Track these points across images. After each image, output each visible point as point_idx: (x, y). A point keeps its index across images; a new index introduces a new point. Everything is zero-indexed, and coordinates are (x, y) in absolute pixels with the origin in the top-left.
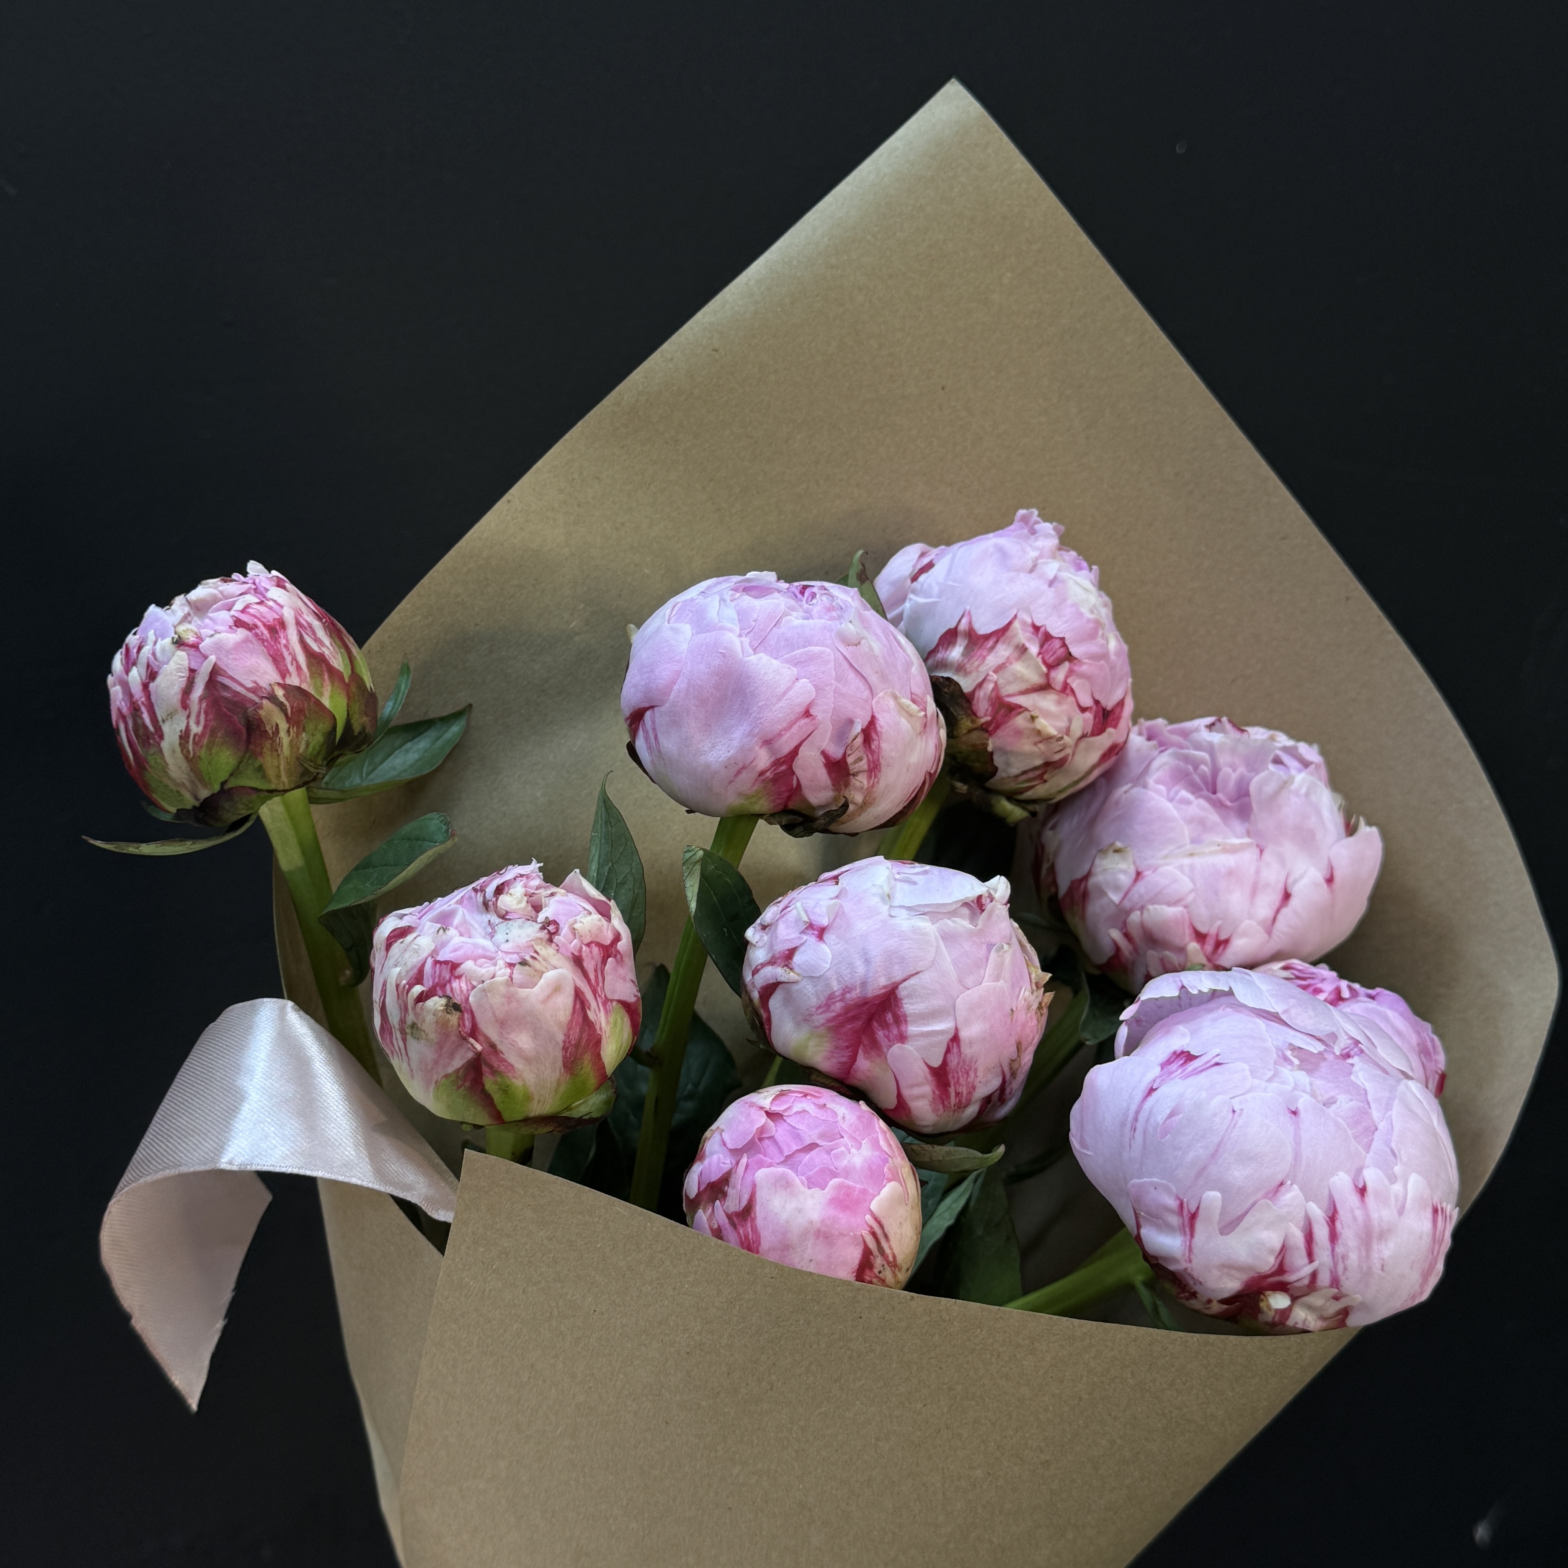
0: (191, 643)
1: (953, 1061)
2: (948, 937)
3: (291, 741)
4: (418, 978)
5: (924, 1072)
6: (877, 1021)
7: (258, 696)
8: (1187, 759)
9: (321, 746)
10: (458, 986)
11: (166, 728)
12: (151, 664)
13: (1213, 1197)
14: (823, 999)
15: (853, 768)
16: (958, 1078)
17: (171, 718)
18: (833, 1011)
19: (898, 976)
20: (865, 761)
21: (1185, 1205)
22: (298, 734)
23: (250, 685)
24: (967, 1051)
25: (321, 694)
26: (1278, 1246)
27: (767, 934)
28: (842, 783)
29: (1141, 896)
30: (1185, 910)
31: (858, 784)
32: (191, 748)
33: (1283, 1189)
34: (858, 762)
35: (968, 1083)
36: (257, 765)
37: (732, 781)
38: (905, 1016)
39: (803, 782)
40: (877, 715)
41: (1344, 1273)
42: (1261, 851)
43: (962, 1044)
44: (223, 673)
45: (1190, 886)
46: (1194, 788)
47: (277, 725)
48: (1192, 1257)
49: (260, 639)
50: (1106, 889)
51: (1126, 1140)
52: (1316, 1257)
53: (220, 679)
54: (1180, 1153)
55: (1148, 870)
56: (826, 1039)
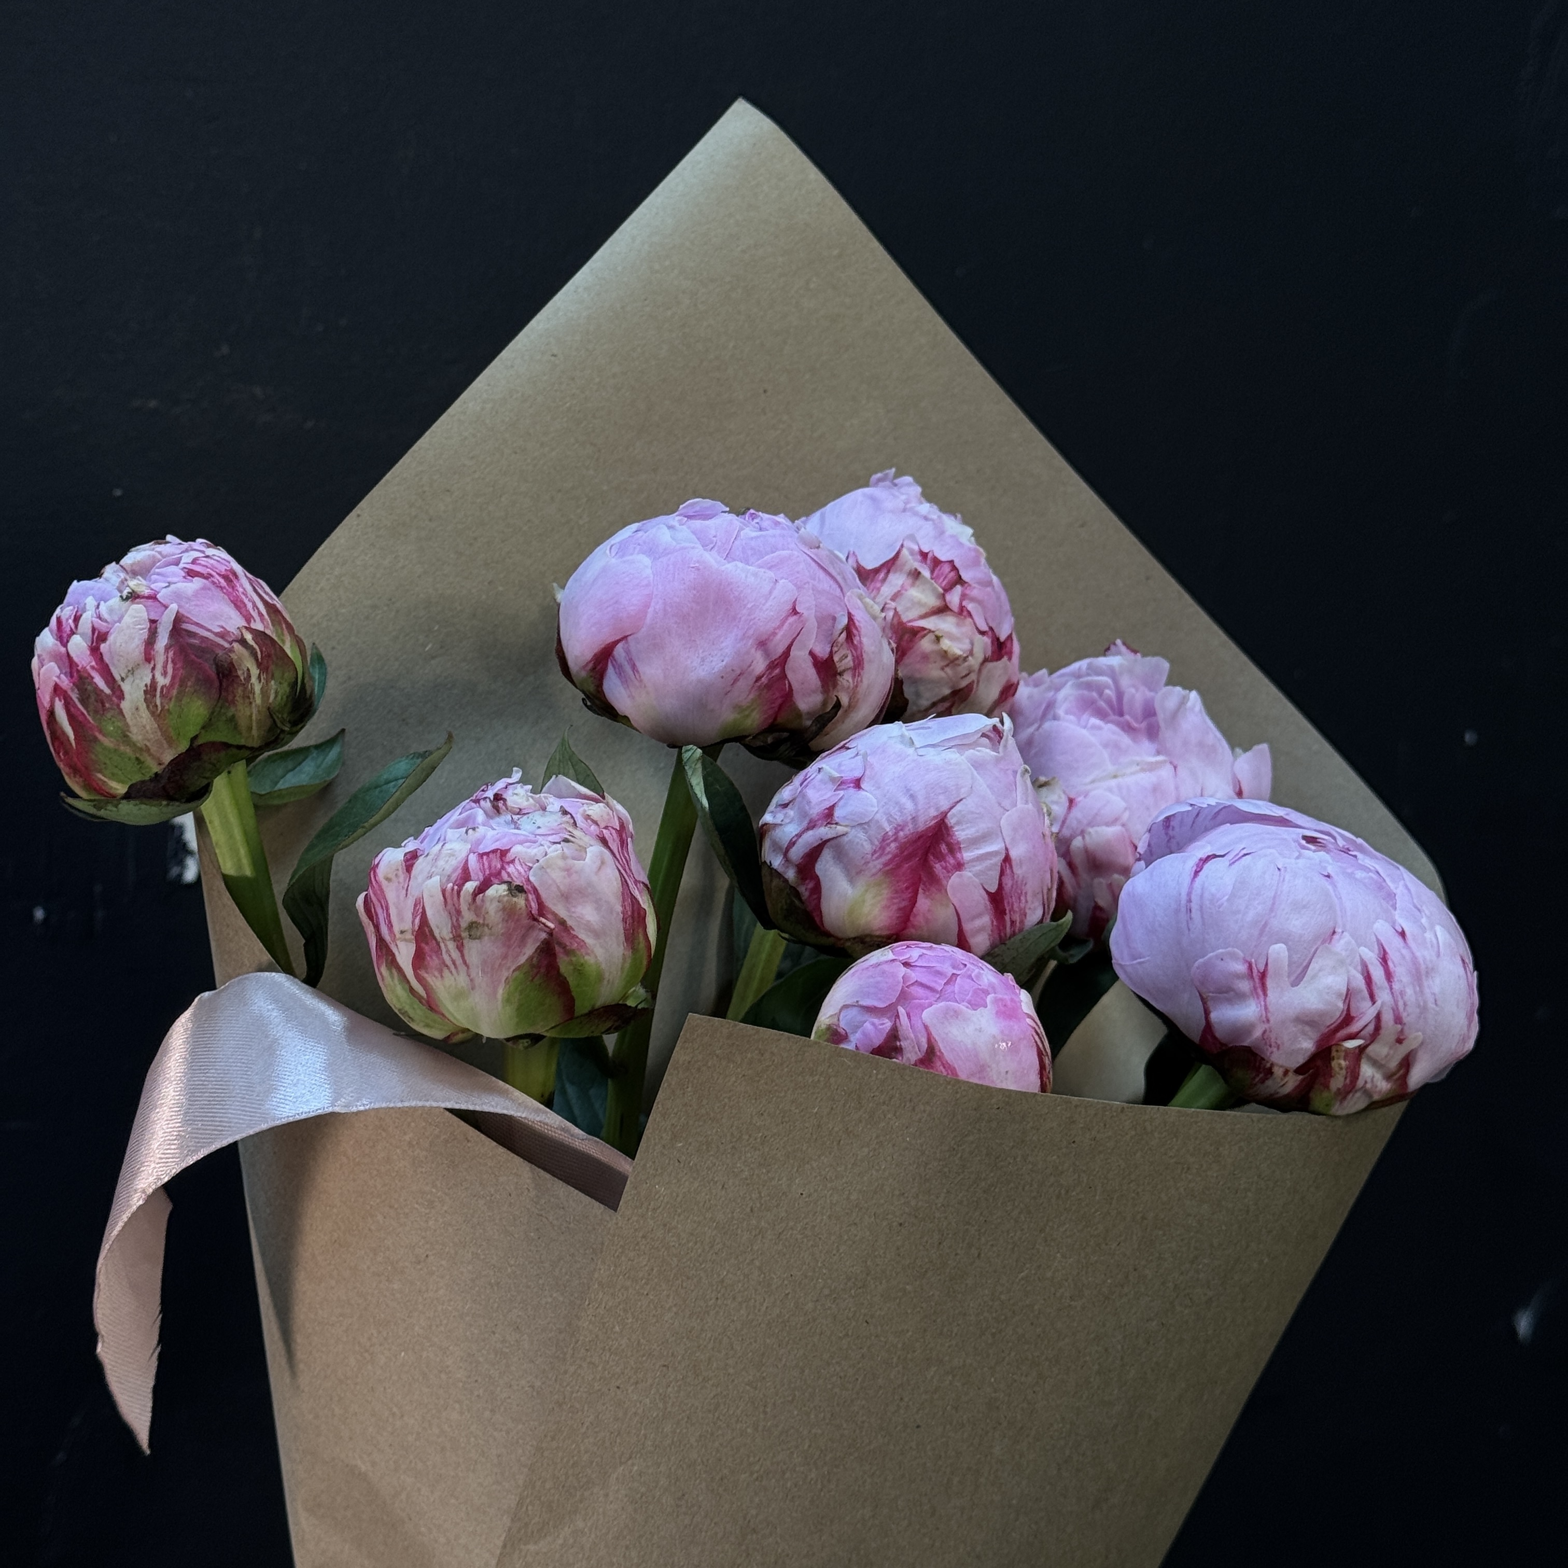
0: (146, 595)
1: (1008, 884)
2: (977, 766)
3: (262, 689)
4: (466, 877)
5: (984, 899)
6: (933, 855)
7: (226, 641)
8: (1089, 686)
9: (286, 697)
10: (514, 870)
11: (126, 687)
12: (96, 626)
13: (1278, 951)
14: (877, 843)
15: (840, 666)
16: (1012, 903)
17: (133, 674)
18: (889, 853)
19: (944, 806)
20: (850, 658)
21: (1254, 966)
22: (267, 682)
23: (218, 630)
24: (1019, 871)
25: (283, 642)
26: (1343, 989)
27: (791, 809)
28: (831, 682)
29: (1079, 822)
30: (1123, 829)
31: (844, 682)
32: (158, 702)
33: (1336, 937)
34: (844, 659)
35: (1020, 910)
36: (230, 714)
37: (728, 692)
38: (959, 843)
39: (795, 686)
41: (1404, 1009)
42: (1175, 768)
43: (1014, 864)
44: (187, 620)
45: (1123, 804)
46: (1101, 714)
47: (248, 670)
48: (1269, 1015)
49: (217, 586)
51: (1184, 924)
52: (1377, 998)
53: (185, 626)
54: (1240, 916)
55: (1080, 796)
56: (884, 886)
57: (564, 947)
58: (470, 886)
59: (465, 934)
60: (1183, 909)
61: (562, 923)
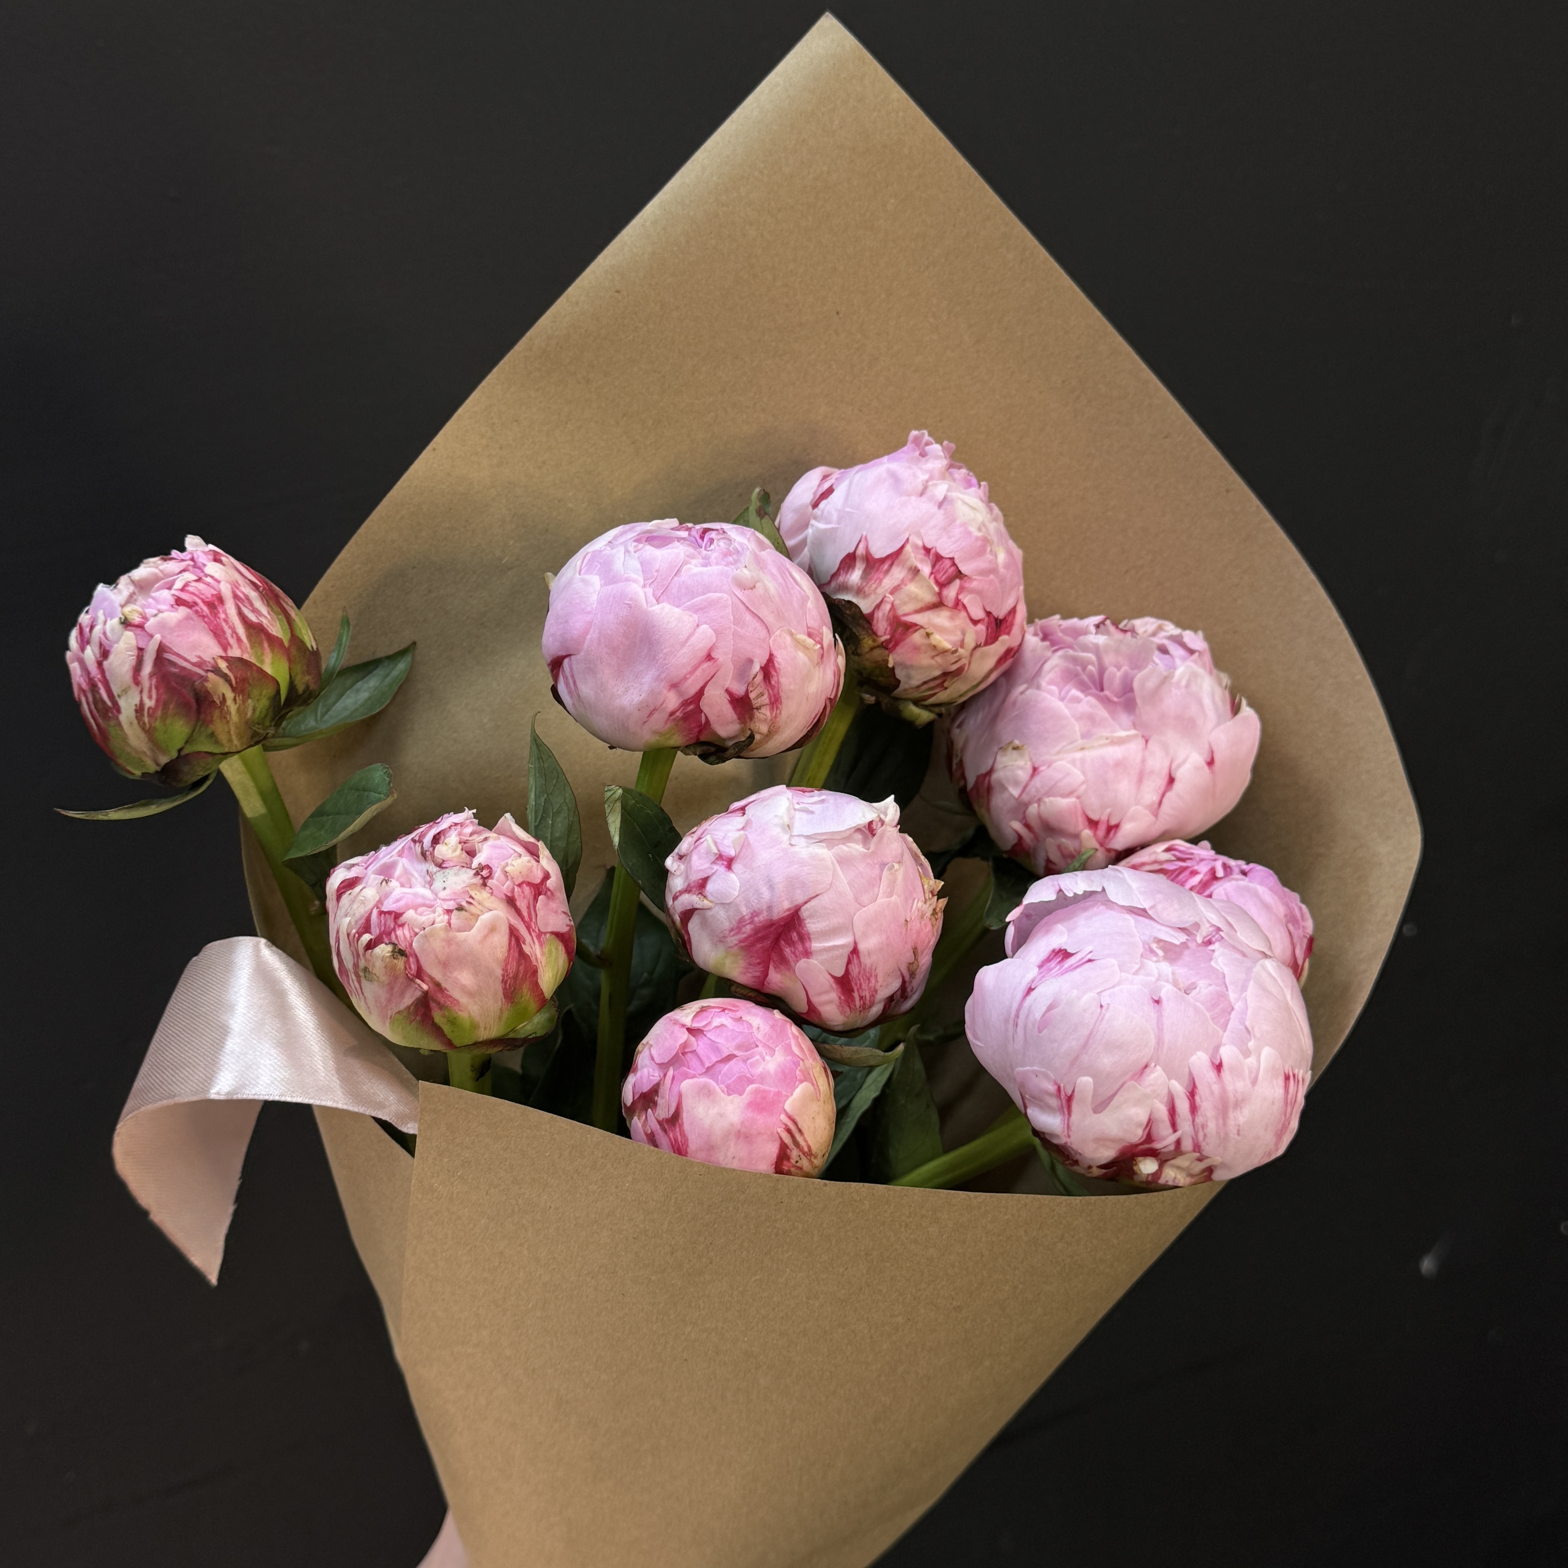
0: (136, 623)
1: (855, 970)
2: (844, 861)
3: (238, 708)
4: (366, 927)
5: (828, 981)
6: (784, 940)
7: (203, 670)
8: (1075, 660)
9: (268, 710)
10: (402, 934)
11: (122, 703)
12: (103, 643)
13: (1086, 1081)
14: (734, 923)
15: (756, 703)
16: (861, 985)
17: (126, 693)
18: (744, 933)
19: (800, 898)
20: (766, 696)
21: (1062, 1089)
22: (244, 702)
23: (195, 660)
24: (866, 961)
25: (262, 662)
26: (1145, 1120)
27: (683, 863)
28: (747, 716)
29: (1037, 790)
30: (1078, 801)
31: (762, 716)
32: (146, 719)
33: (1148, 1070)
34: (759, 697)
35: (870, 989)
36: (209, 731)
37: (645, 722)
38: (809, 934)
39: (712, 719)
40: (775, 653)
41: (1204, 1139)
42: (1147, 741)
43: (861, 955)
44: (168, 650)
45: (1082, 778)
46: (1083, 687)
47: (223, 695)
48: (1070, 1133)
49: (200, 616)
50: (1006, 785)
51: (1010, 1034)
52: (1178, 1127)
53: (167, 656)
54: (1057, 1045)
55: (1044, 765)
56: (741, 958)
57: (439, 1003)
58: (367, 938)
59: (362, 973)
60: (1011, 1022)
61: (438, 986)
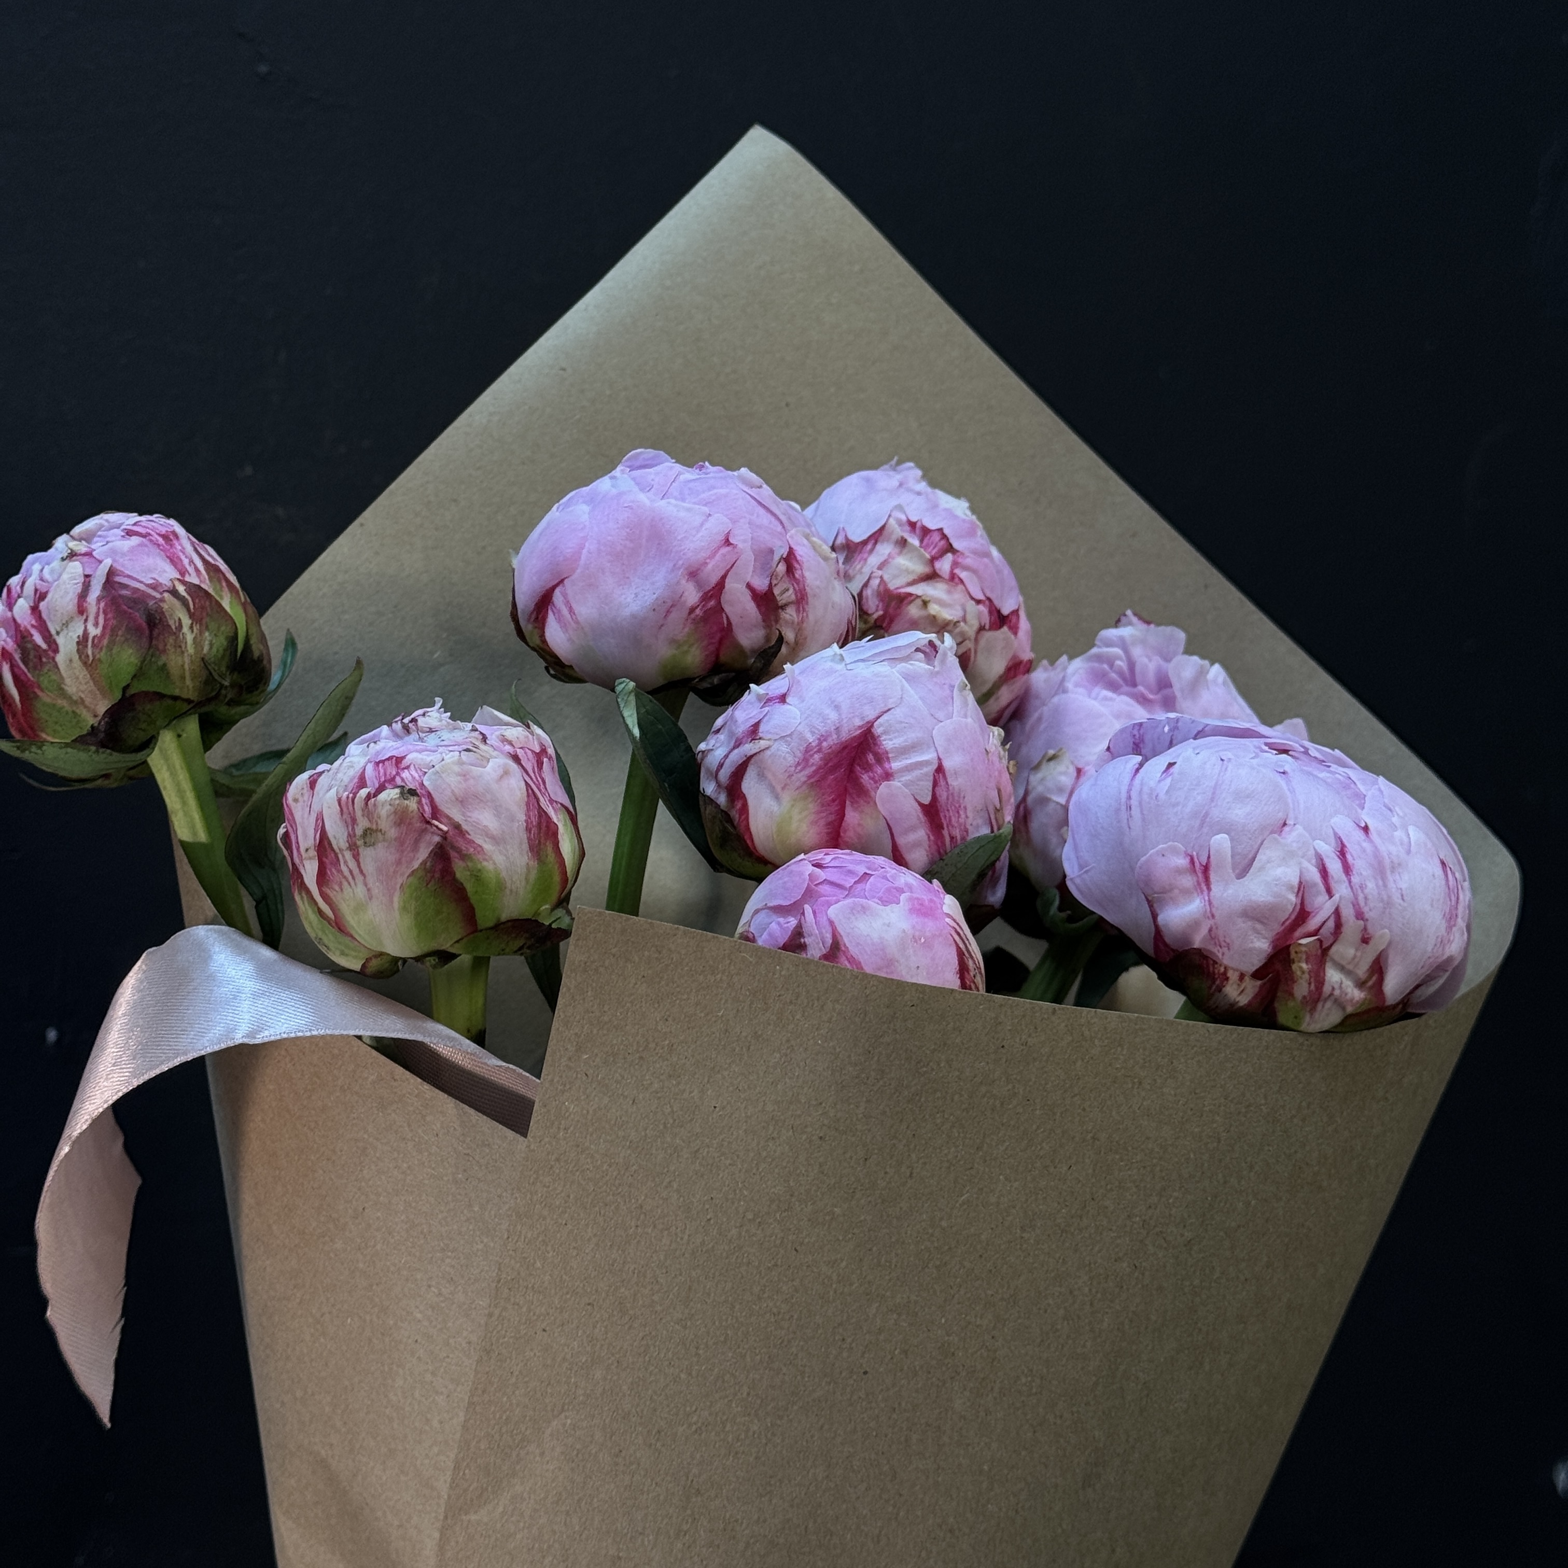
0: (83, 552)
1: (943, 795)
2: (910, 678)
3: (195, 639)
4: (362, 783)
5: (916, 811)
6: (859, 765)
7: (158, 591)
8: (1099, 658)
9: (225, 650)
11: (60, 640)
12: (38, 587)
13: (1221, 841)
14: (800, 755)
15: (782, 599)
16: (950, 817)
17: (66, 627)
18: (813, 764)
19: (870, 714)
20: (791, 593)
21: (1196, 860)
22: (201, 633)
23: (150, 582)
24: (953, 782)
25: (222, 598)
26: (1295, 882)
28: (772, 618)
31: (787, 617)
32: (89, 652)
33: (1286, 829)
34: (784, 594)
35: (959, 823)
36: (160, 663)
37: (662, 625)
38: (886, 752)
39: (734, 620)
40: (794, 547)
41: (1366, 903)
43: (947, 774)
44: (120, 573)
46: (1113, 687)
47: (180, 619)
48: (1214, 910)
49: (156, 545)
51: (1125, 820)
52: (1334, 892)
53: (118, 579)
54: (1180, 808)
56: (810, 799)
57: (459, 851)
58: (363, 793)
59: (360, 843)
60: (1123, 808)
61: (457, 827)
